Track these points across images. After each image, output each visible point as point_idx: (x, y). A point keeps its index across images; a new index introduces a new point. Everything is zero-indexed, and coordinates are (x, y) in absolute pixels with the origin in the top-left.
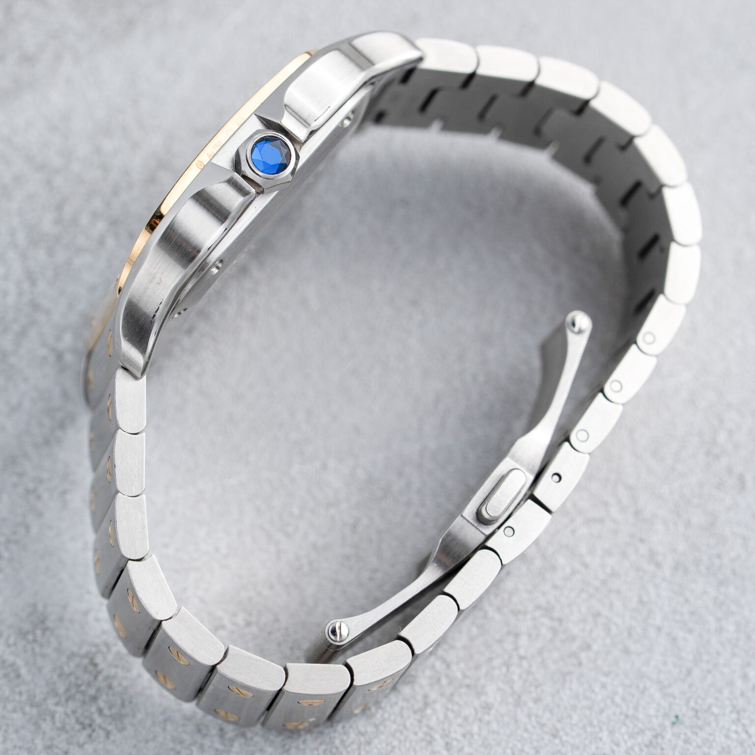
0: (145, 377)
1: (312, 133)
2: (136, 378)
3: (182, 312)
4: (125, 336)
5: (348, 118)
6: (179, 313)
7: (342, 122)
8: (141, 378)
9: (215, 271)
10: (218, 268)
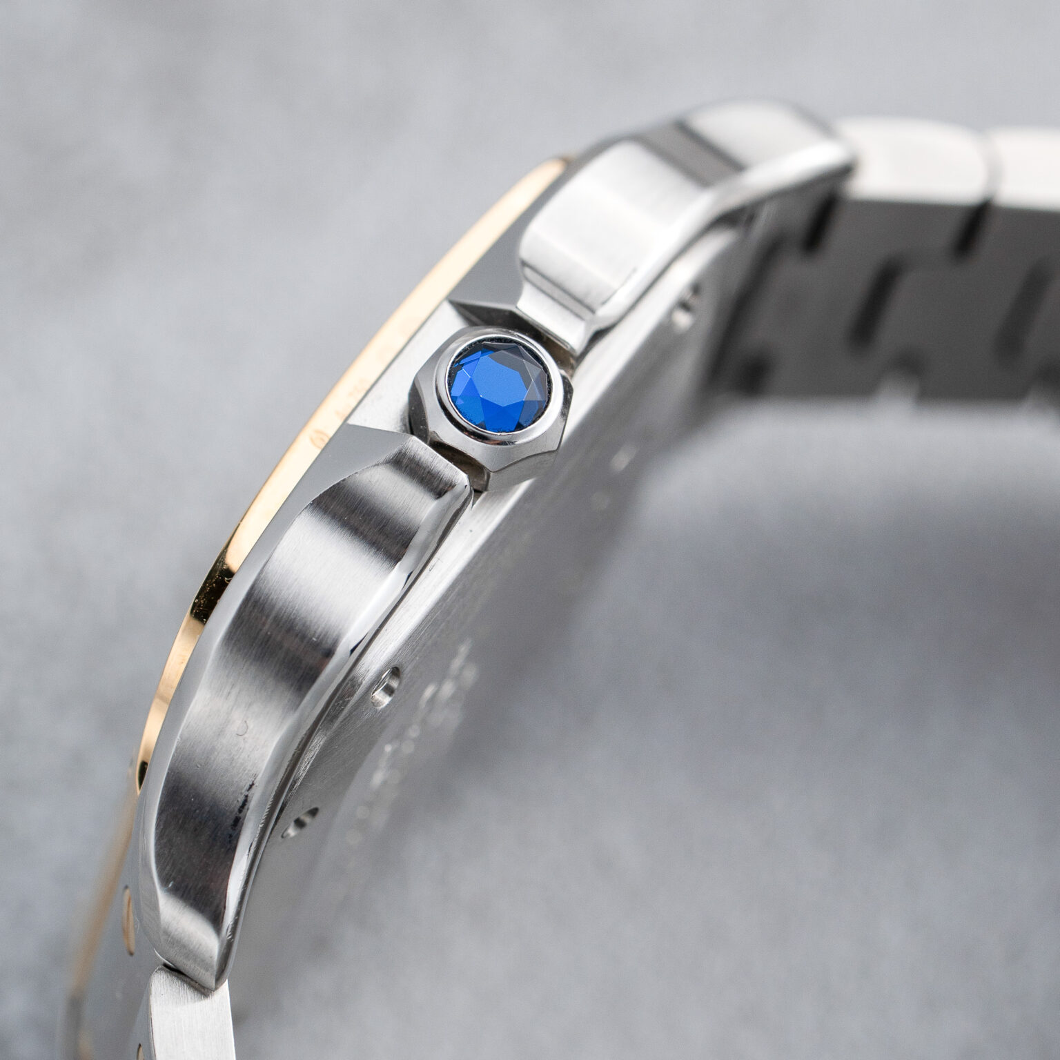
0: (225, 988)
1: (597, 336)
2: (203, 991)
3: (307, 820)
4: (164, 880)
5: (684, 305)
6: (300, 824)
7: (670, 313)
8: (216, 988)
9: (382, 699)
10: (389, 690)
